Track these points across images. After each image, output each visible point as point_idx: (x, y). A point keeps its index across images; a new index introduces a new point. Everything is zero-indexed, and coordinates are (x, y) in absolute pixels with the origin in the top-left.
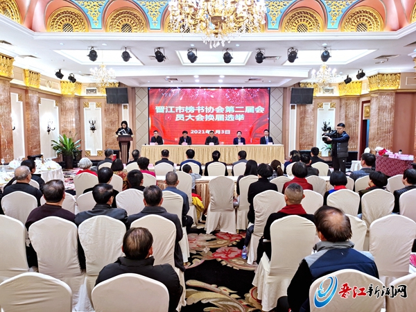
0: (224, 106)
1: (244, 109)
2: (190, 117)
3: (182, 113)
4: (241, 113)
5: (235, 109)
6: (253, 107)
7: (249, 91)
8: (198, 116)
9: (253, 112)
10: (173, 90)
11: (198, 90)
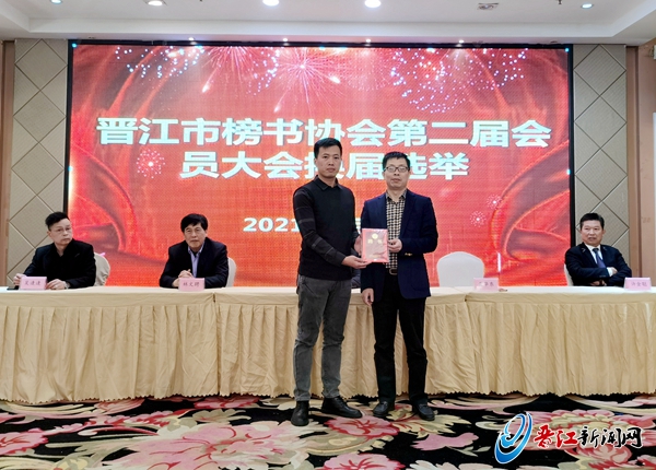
0: (383, 120)
1: (467, 132)
2: (241, 162)
3: (207, 147)
4: (455, 150)
5: (430, 133)
6: (505, 124)
7: (485, 59)
8: (273, 160)
9: (505, 144)
10: (173, 54)
11: (278, 51)
